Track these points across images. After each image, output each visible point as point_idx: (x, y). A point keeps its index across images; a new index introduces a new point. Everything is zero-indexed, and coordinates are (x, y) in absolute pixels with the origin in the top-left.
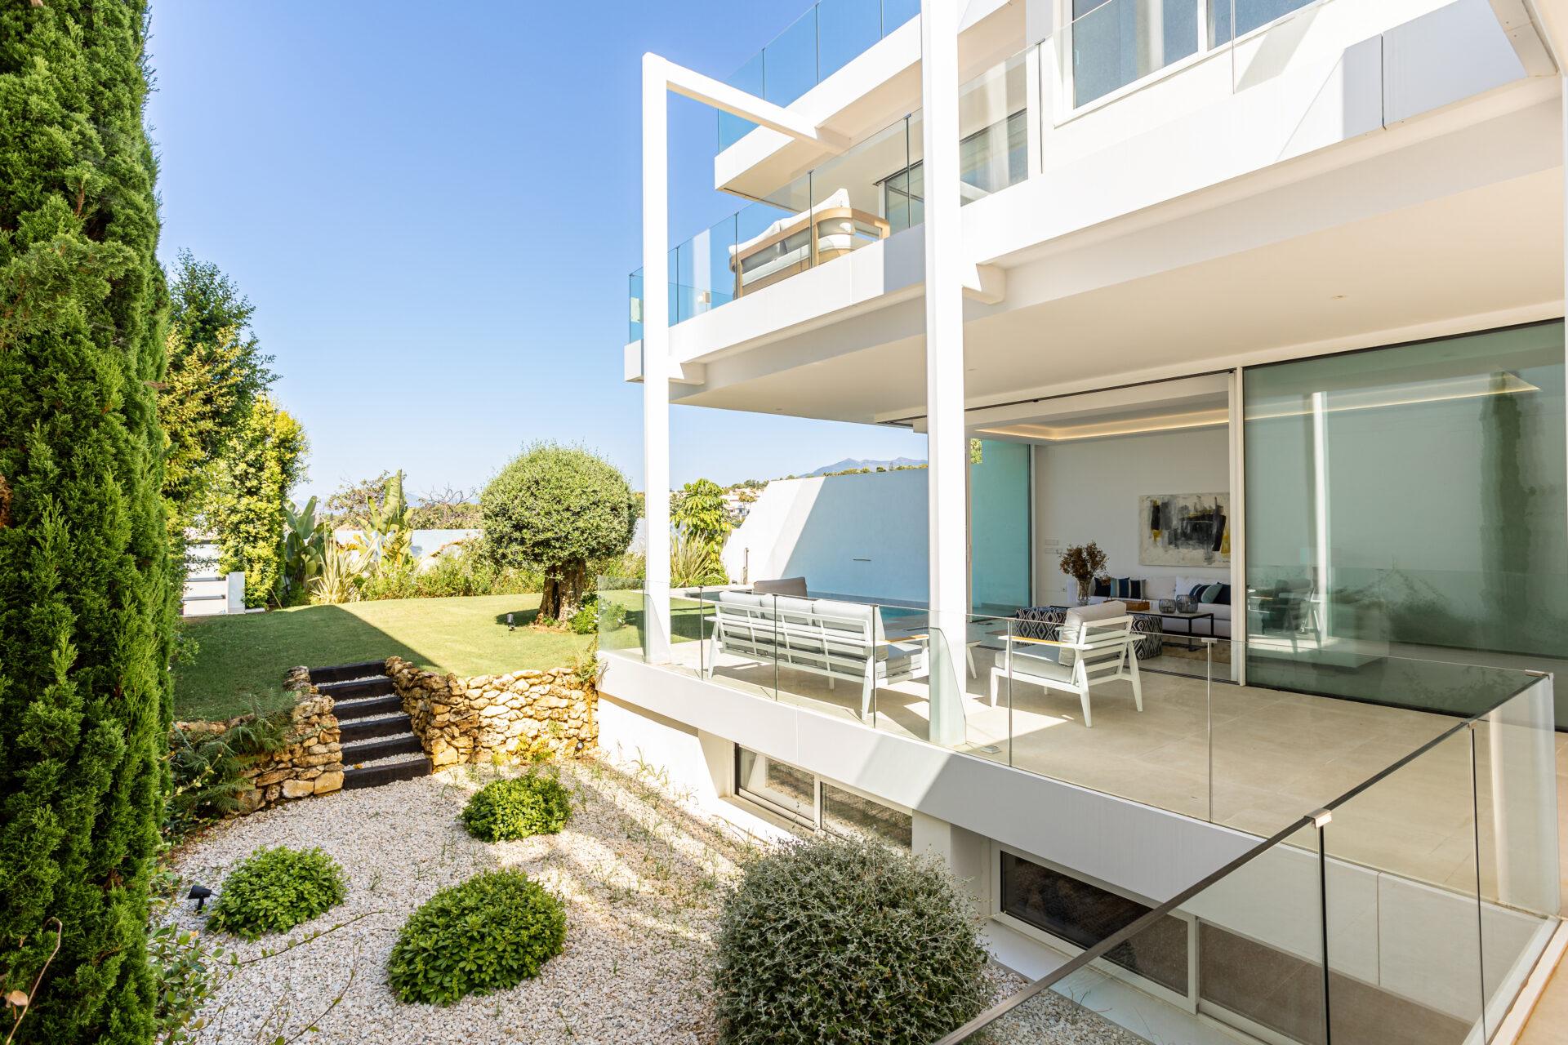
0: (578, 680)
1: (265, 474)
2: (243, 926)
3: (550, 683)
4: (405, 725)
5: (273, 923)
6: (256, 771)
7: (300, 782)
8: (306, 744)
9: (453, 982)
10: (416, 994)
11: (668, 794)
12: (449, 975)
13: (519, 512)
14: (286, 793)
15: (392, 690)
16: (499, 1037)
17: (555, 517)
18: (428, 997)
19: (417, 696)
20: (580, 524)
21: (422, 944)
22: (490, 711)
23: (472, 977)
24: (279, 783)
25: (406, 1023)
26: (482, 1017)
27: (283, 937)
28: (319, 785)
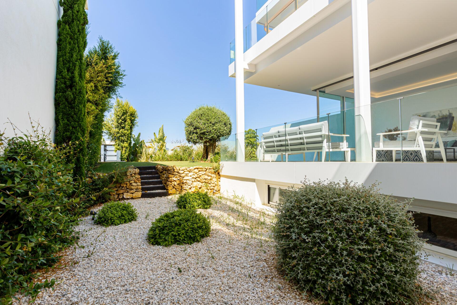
0: (214, 171)
1: (127, 123)
2: (104, 222)
3: (205, 171)
4: (161, 183)
5: (113, 222)
6: (116, 189)
7: (129, 194)
8: (131, 182)
9: (169, 238)
10: (156, 242)
11: (244, 203)
12: (168, 236)
13: (195, 124)
14: (125, 197)
15: (157, 173)
16: (185, 257)
17: (207, 125)
18: (160, 243)
19: (164, 173)
20: (215, 127)
21: (159, 225)
22: (186, 178)
23: (176, 238)
24: (123, 193)
25: (152, 250)
26: (179, 251)
27: (116, 227)
28: (134, 195)
